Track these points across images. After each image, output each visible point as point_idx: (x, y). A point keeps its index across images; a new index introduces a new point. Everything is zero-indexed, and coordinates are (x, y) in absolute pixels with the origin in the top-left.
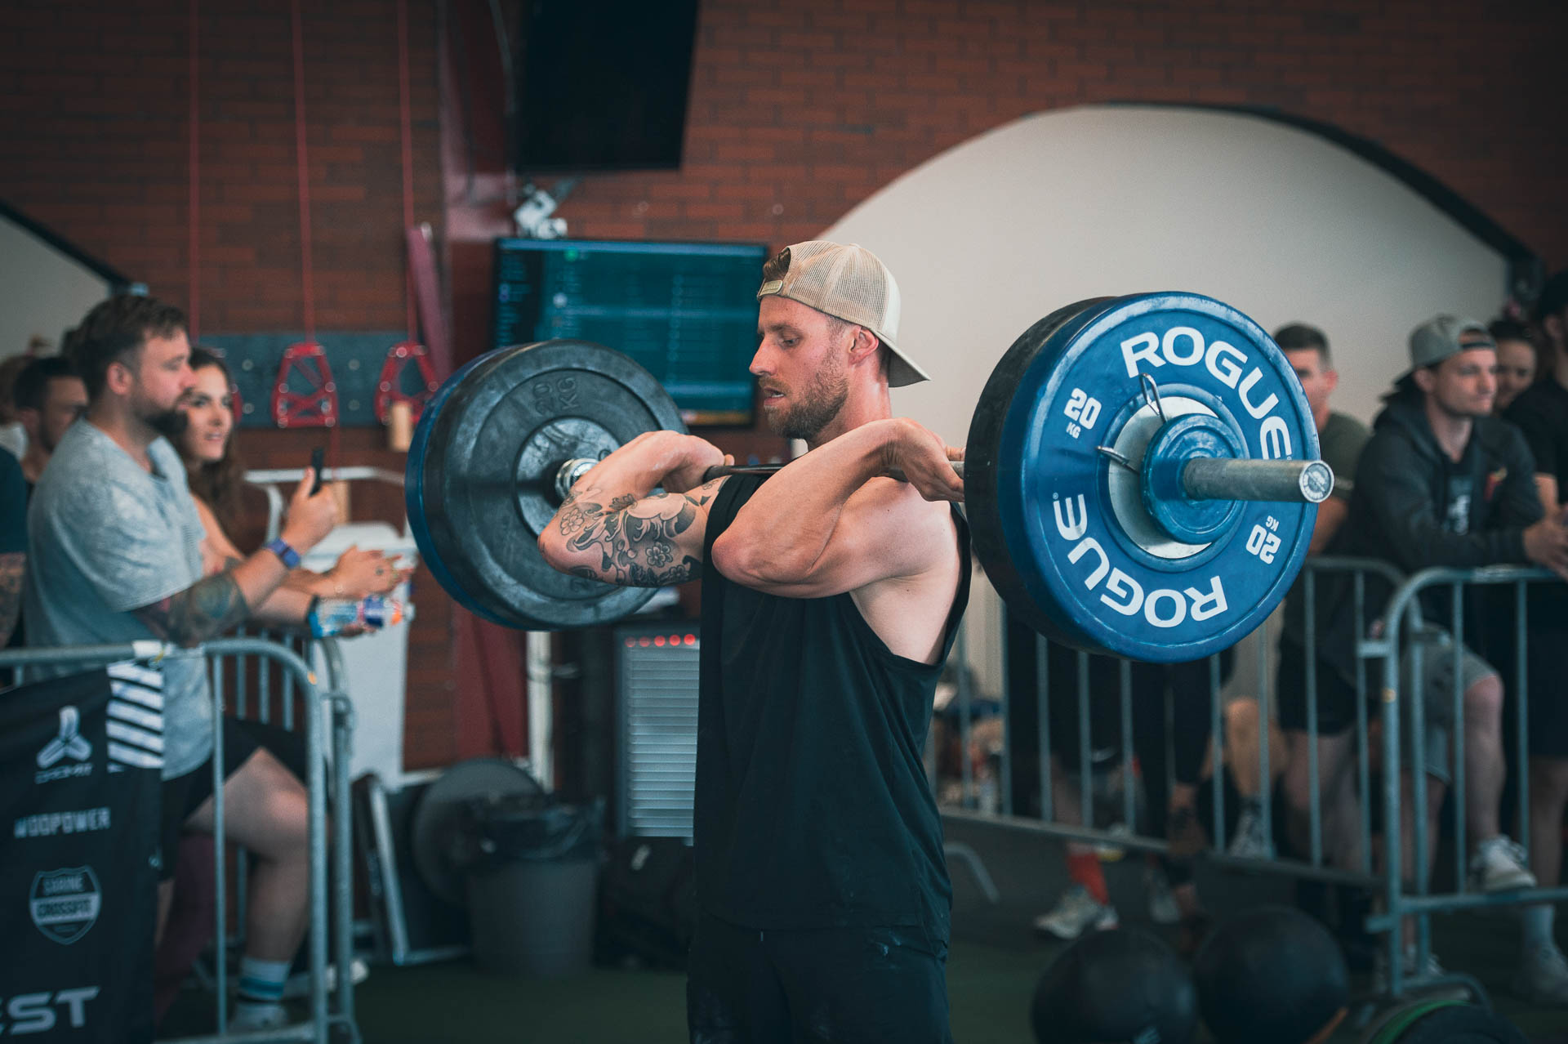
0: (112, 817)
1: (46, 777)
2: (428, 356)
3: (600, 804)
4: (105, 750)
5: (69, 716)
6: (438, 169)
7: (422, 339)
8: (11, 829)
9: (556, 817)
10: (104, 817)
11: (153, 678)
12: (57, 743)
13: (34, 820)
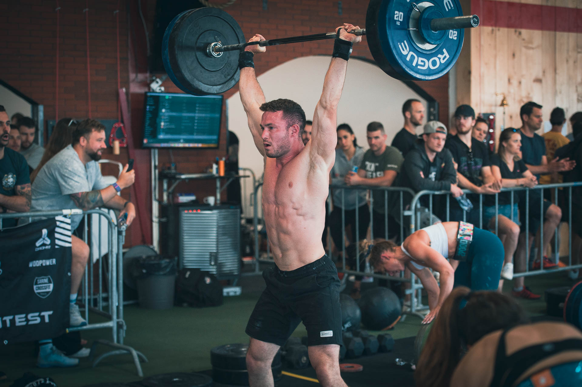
0: (56, 261)
1: (38, 249)
2: (124, 126)
3: (176, 258)
4: (55, 241)
5: (45, 231)
6: (127, 71)
7: (122, 122)
8: (28, 265)
9: (164, 262)
10: (54, 261)
11: (69, 221)
12: (41, 239)
13: (34, 262)
